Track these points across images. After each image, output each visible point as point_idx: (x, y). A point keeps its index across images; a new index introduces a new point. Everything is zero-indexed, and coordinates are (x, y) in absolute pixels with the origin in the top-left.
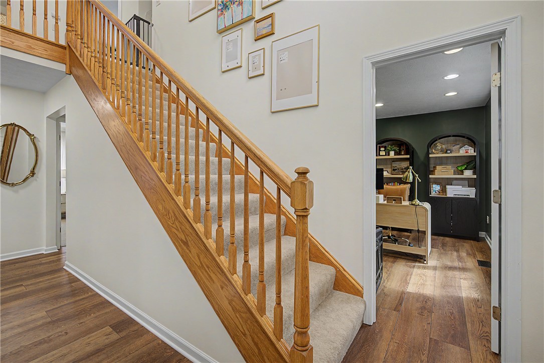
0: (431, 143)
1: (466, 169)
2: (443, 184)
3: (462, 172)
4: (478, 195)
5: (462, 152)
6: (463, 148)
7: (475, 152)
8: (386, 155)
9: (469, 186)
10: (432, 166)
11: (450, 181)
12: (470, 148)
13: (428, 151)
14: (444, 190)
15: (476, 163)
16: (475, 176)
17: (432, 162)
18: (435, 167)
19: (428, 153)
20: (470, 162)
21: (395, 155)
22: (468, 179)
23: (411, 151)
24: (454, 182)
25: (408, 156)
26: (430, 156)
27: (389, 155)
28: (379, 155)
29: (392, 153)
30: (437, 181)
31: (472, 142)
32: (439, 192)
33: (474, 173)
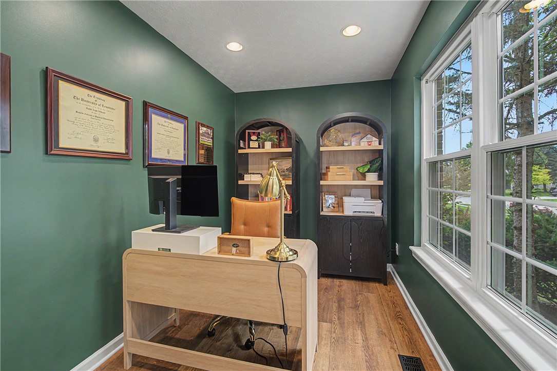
0: (324, 130)
1: (369, 171)
2: (339, 194)
3: (363, 176)
4: (385, 212)
5: (364, 145)
6: (365, 140)
7: (380, 144)
8: (259, 147)
9: (373, 198)
10: (324, 166)
11: (346, 191)
12: (374, 139)
13: (318, 142)
14: (340, 204)
15: (382, 161)
16: (381, 183)
17: (324, 159)
18: (328, 168)
19: (319, 146)
20: (374, 160)
21: (273, 147)
22: (371, 187)
23: (293, 142)
24: (353, 191)
25: (290, 150)
26: (322, 149)
27: (263, 147)
28: (249, 147)
29: (268, 145)
30: (331, 190)
31: (377, 130)
32: (334, 207)
33: (380, 178)
